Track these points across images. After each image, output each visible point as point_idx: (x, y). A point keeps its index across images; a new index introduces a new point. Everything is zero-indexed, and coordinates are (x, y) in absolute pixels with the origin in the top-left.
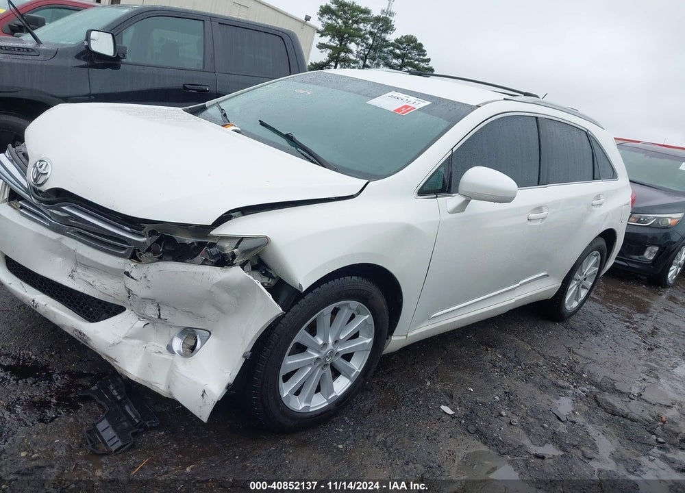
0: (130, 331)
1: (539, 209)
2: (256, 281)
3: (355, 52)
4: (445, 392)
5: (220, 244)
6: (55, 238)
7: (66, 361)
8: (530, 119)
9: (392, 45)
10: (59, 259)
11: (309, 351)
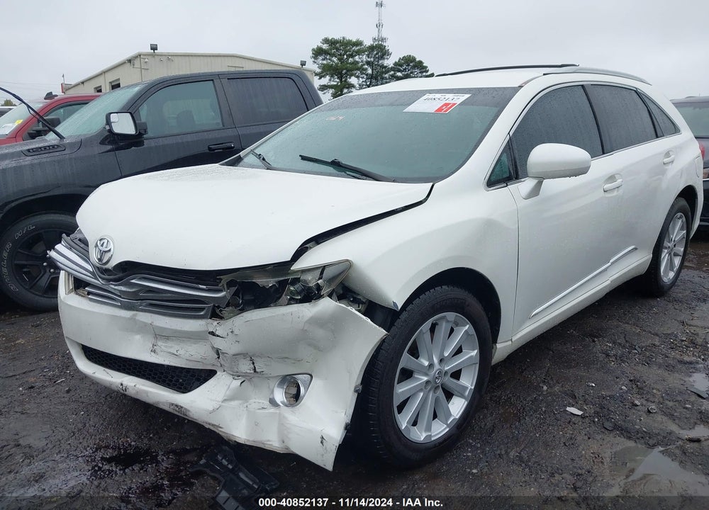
0: (228, 393)
1: (612, 178)
2: (349, 308)
3: (358, 86)
4: (565, 393)
5: (303, 277)
6: (129, 316)
7: (166, 440)
8: (576, 89)
9: (392, 69)
10: (138, 337)
11: (416, 376)
